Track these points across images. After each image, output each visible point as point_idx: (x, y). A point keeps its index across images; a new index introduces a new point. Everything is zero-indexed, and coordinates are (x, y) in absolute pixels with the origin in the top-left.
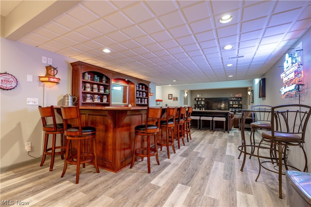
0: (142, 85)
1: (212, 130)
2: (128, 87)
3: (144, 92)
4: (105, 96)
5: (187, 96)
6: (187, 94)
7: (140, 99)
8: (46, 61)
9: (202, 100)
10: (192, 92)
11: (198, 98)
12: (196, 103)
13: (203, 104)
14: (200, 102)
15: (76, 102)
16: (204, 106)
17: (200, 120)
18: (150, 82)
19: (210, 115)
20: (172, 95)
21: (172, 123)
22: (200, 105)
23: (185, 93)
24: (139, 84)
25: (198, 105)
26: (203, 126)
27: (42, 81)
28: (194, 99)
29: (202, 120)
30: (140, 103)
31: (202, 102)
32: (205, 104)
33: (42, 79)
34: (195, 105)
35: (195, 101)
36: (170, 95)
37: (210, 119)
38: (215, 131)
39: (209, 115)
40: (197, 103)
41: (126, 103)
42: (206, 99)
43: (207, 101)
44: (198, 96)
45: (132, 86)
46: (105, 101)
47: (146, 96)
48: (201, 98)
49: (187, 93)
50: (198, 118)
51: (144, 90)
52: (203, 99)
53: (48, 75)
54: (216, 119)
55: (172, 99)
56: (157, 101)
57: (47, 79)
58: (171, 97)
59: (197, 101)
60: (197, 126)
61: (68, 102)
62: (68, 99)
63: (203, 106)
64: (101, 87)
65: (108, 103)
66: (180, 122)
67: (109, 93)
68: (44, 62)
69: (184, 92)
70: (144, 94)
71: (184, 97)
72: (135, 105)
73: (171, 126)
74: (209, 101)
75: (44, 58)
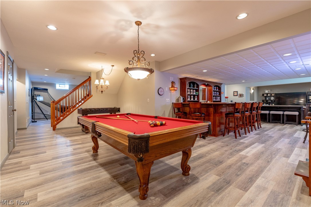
0: (216, 86)
1: (283, 123)
2: (206, 89)
3: (218, 91)
4: (196, 96)
5: (253, 93)
6: (253, 91)
7: (215, 97)
8: (172, 79)
9: (271, 96)
10: (258, 88)
11: (266, 94)
12: (264, 99)
13: (273, 100)
14: (269, 97)
15: (184, 100)
16: (274, 101)
17: (269, 114)
18: (222, 84)
19: (280, 110)
20: (237, 92)
21: (248, 113)
22: (269, 100)
23: (252, 89)
24: (214, 86)
25: (267, 101)
26: (273, 119)
27: (170, 90)
28: (262, 95)
29: (272, 114)
30: (215, 100)
31: (272, 97)
32: (275, 100)
33: (171, 89)
34: (263, 101)
35: (263, 97)
36: (235, 92)
37: (281, 113)
38: (286, 124)
39: (278, 109)
40: (266, 99)
41: (206, 100)
42: (276, 94)
43: (278, 96)
44: (267, 92)
45: (210, 88)
46: (196, 99)
47: (219, 95)
48: (270, 94)
49: (253, 89)
50: (267, 112)
51: (217, 90)
52: (273, 95)
53: (172, 86)
54: (286, 113)
55: (237, 96)
56: (226, 98)
57: (173, 89)
58: (236, 94)
59: (266, 97)
60: (267, 120)
61: (181, 101)
62: (181, 99)
63: (272, 102)
64: (194, 90)
65: (198, 100)
66: (253, 113)
67: (199, 94)
68: (171, 80)
69: (250, 89)
70: (218, 93)
71: (250, 93)
72: (212, 101)
73: (247, 114)
74: (281, 96)
75: (171, 78)
